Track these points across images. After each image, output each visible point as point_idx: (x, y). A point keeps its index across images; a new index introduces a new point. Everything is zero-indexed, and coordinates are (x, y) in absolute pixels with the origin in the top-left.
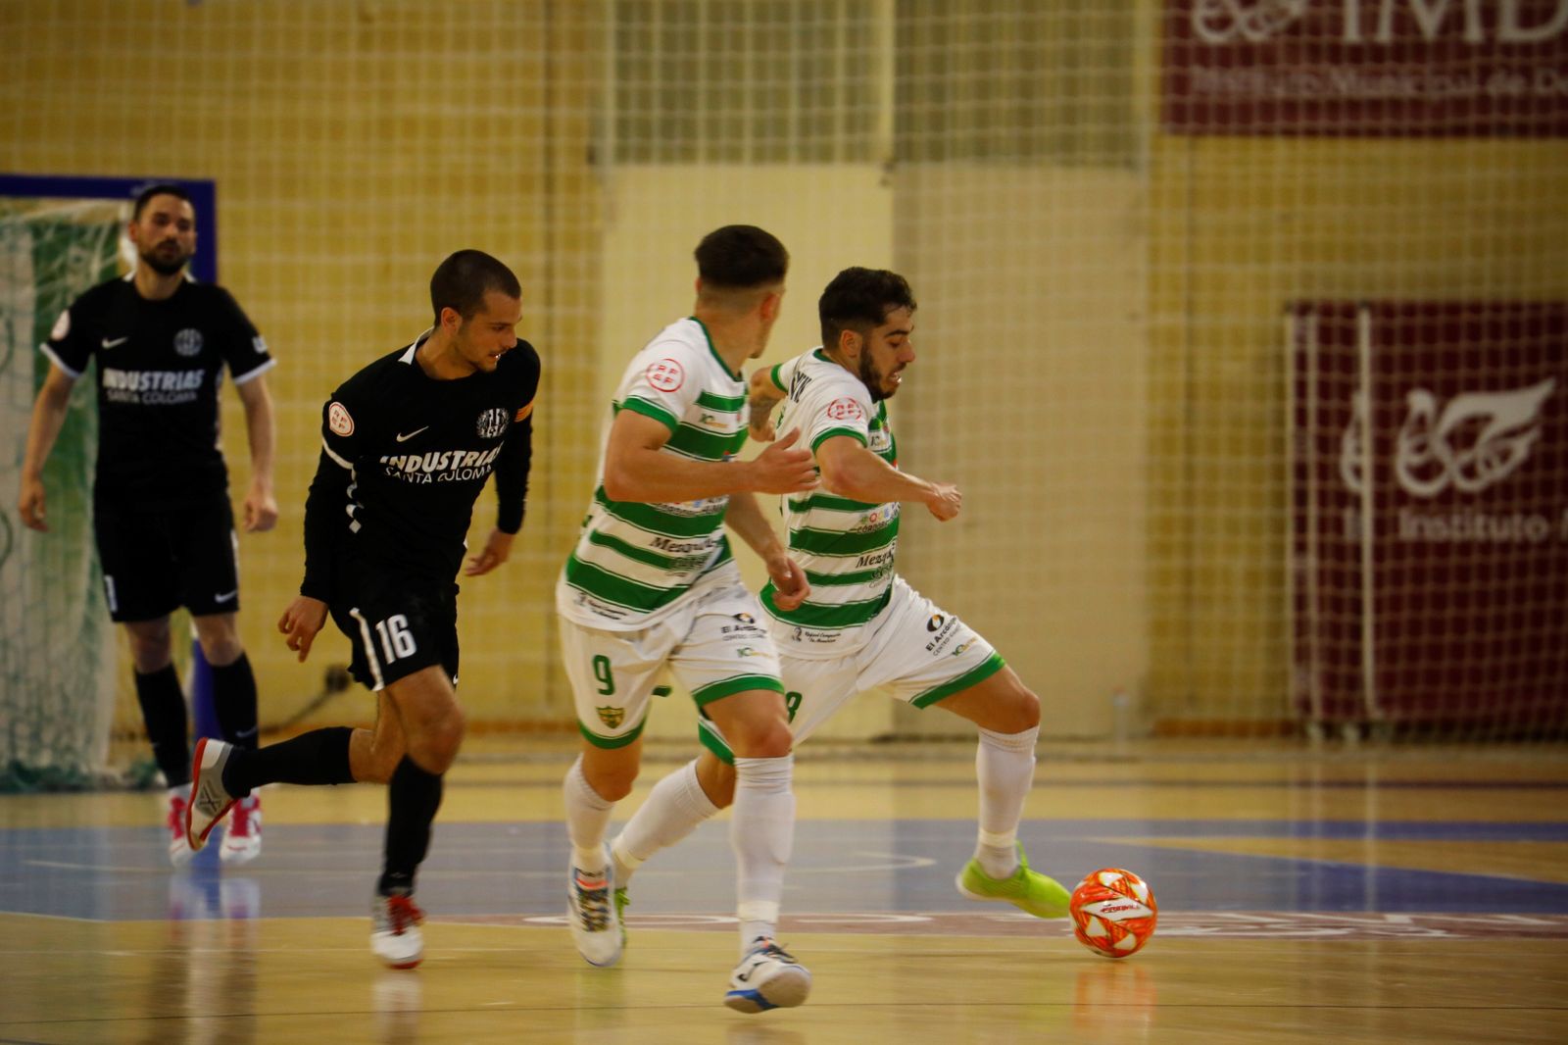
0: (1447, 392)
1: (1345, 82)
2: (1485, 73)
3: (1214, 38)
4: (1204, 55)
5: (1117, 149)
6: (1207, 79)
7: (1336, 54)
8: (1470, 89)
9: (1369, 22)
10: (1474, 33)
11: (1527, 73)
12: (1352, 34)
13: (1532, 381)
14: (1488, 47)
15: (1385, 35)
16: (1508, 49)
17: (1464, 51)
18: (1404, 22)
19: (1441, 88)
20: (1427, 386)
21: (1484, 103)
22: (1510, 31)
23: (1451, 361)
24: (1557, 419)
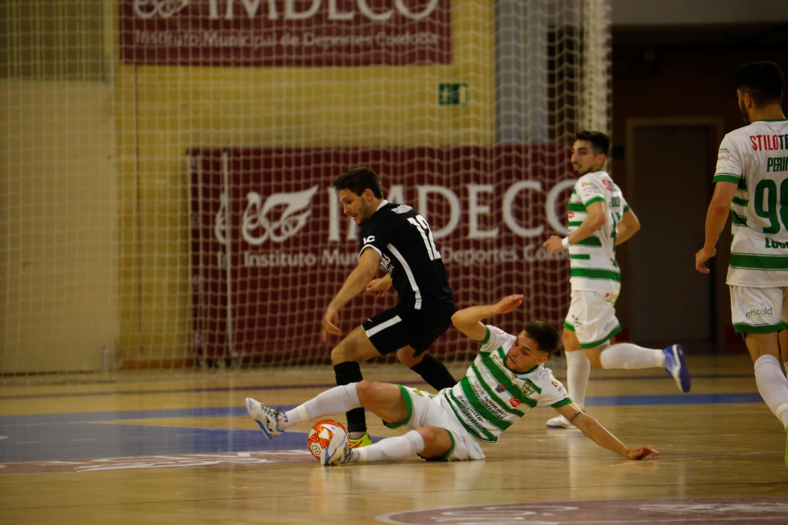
0: (266, 193)
1: (211, 39)
2: (280, 35)
3: (145, 16)
4: (140, 24)
5: (98, 72)
6: (142, 36)
7: (206, 24)
8: (272, 42)
9: (222, 8)
10: (273, 15)
11: (299, 34)
12: (213, 15)
13: (307, 187)
14: (280, 21)
15: (230, 15)
16: (290, 22)
17: (269, 23)
18: (239, 8)
19: (259, 42)
20: (257, 190)
21: (279, 49)
22: (290, 14)
23: (268, 177)
24: (319, 205)
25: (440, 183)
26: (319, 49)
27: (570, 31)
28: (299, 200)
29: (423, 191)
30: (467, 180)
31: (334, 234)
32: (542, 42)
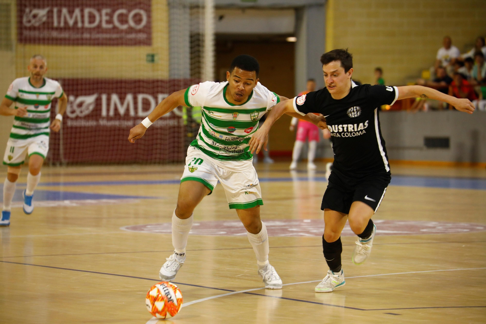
0: (77, 96)
1: (55, 34)
2: (82, 33)
3: (28, 25)
4: (26, 28)
5: (8, 46)
6: (26, 33)
7: (53, 28)
8: (79, 36)
9: (59, 22)
10: (80, 25)
11: (90, 33)
12: (56, 24)
13: (93, 94)
14: (83, 28)
15: (62, 25)
16: (87, 29)
17: (78, 29)
18: (66, 22)
19: (74, 36)
20: (73, 94)
21: (82, 39)
22: (87, 25)
23: (77, 90)
24: (98, 102)
25: (146, 93)
26: (98, 39)
27: (198, 34)
28: (90, 100)
29: (140, 97)
30: (158, 92)
31: (104, 113)
32: (187, 39)
